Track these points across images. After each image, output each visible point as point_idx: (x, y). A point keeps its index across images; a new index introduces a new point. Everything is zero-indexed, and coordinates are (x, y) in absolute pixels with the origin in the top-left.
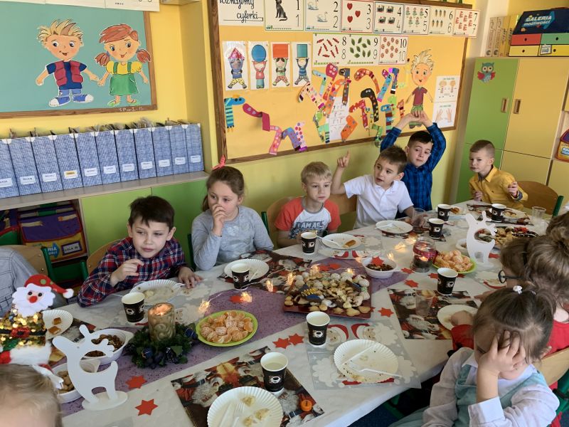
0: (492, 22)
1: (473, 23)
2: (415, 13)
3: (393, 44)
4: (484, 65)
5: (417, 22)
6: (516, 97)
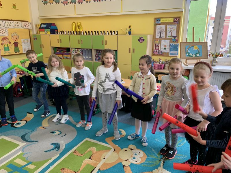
0: (35, 26)
1: (30, 25)
2: (8, 23)
3: (3, 31)
5: (10, 25)
6: (42, 44)
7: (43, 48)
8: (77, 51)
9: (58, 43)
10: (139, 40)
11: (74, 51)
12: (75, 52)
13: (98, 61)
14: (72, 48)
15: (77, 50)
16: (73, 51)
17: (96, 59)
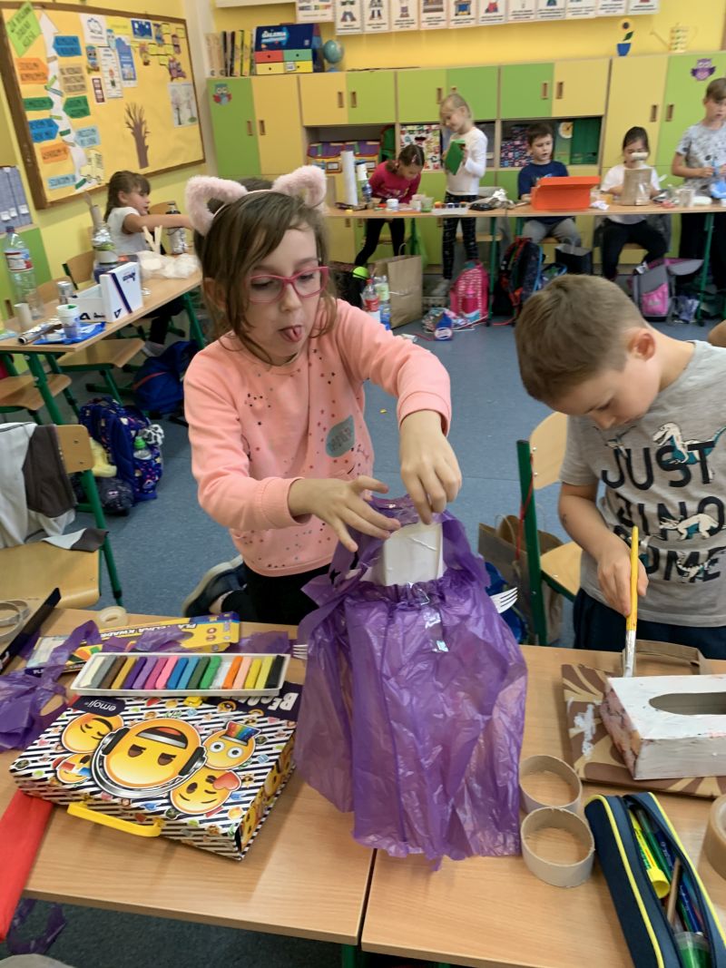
0: (208, 40)
4: (217, 86)
6: (258, 118)
7: (260, 138)
8: (424, 135)
9: (341, 105)
10: (694, 72)
11: (412, 137)
12: (417, 139)
13: (513, 165)
14: (404, 125)
15: (427, 131)
16: (407, 135)
17: (502, 159)
